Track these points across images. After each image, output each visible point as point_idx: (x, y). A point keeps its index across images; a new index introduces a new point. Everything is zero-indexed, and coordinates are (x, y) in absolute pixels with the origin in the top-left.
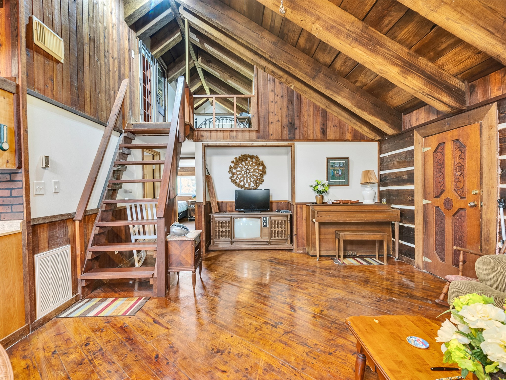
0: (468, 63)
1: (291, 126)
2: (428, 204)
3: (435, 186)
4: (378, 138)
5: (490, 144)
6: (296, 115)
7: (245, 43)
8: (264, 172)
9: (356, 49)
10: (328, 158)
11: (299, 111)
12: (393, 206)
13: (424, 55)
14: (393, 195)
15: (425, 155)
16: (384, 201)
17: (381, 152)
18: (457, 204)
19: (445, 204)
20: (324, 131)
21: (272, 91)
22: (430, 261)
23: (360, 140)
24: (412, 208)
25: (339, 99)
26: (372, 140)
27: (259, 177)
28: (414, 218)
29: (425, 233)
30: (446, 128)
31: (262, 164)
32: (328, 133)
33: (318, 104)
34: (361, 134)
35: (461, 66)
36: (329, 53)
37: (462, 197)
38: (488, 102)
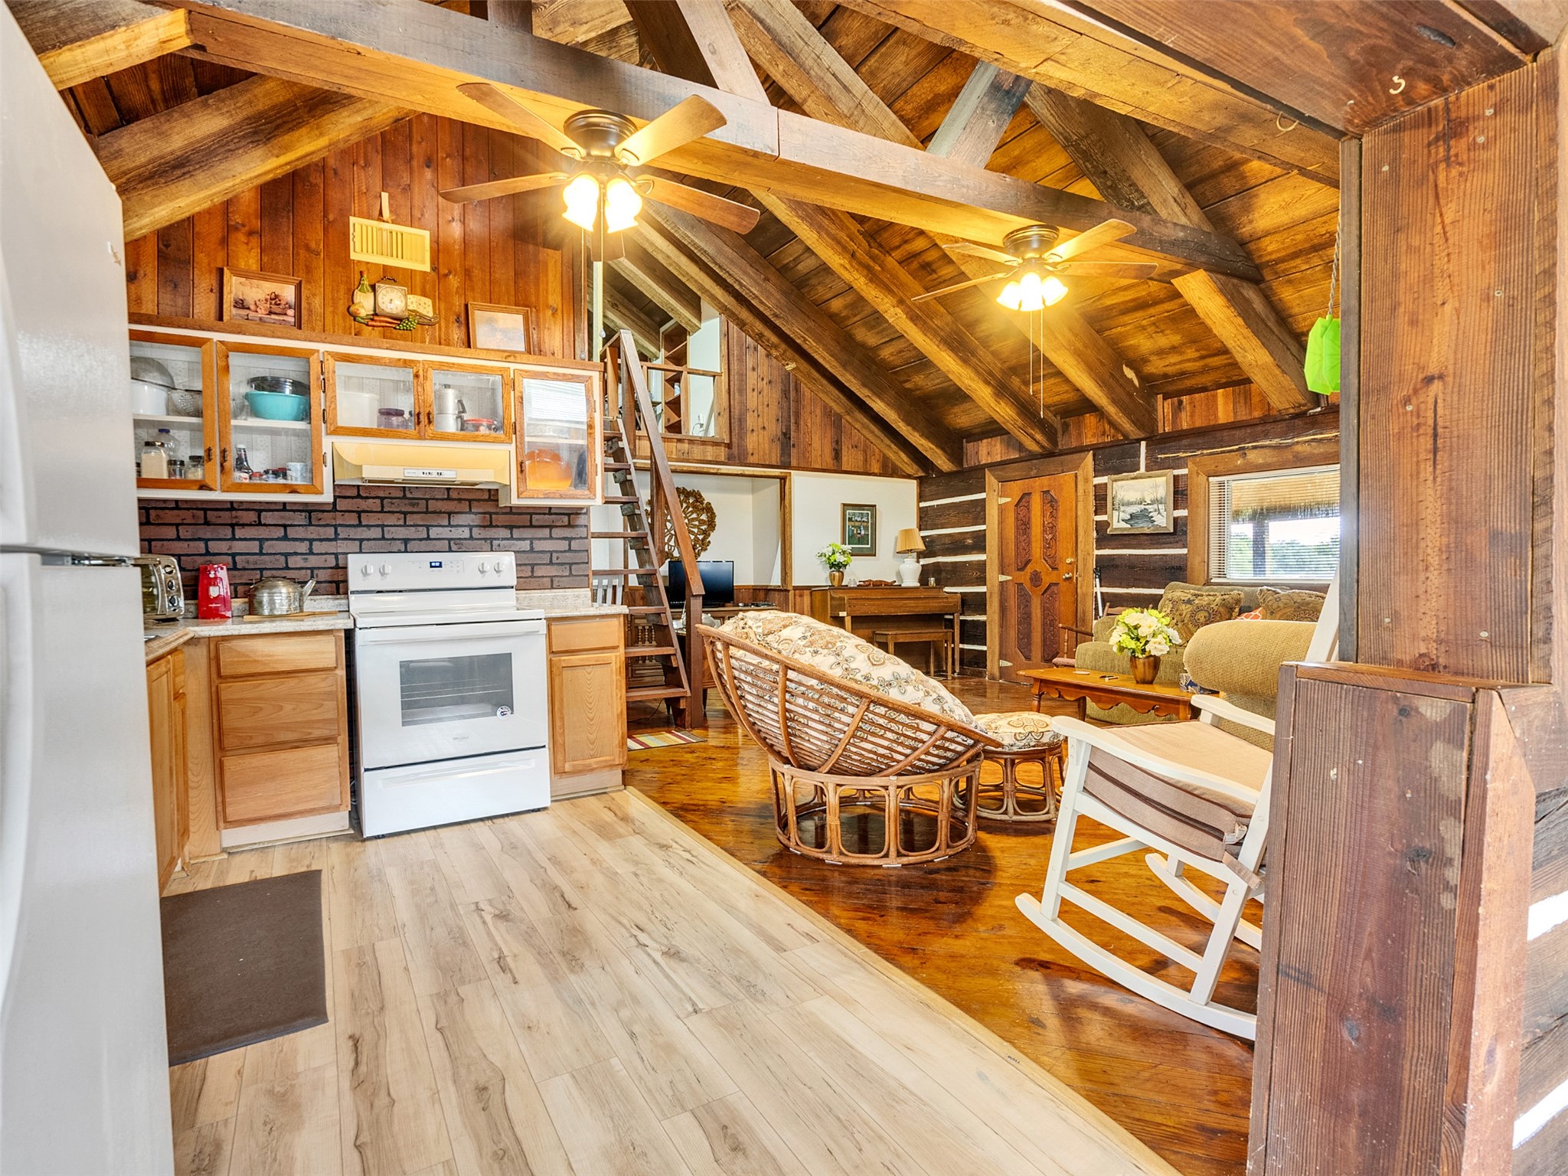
0: (1065, 397)
1: (785, 440)
2: (1006, 581)
3: (1017, 555)
4: (921, 474)
5: (1085, 500)
6: (793, 421)
7: (730, 280)
8: (711, 524)
9: (944, 354)
10: (844, 505)
11: (797, 415)
12: (947, 589)
13: (1017, 375)
14: (947, 572)
15: (1002, 509)
16: (932, 581)
17: (921, 498)
18: (1047, 580)
19: (1031, 579)
20: (837, 455)
21: (754, 369)
22: (1009, 664)
23: (891, 476)
24: (982, 589)
25: (879, 406)
26: (909, 477)
27: (701, 537)
28: (985, 605)
29: (1001, 626)
30: (1033, 473)
31: (709, 509)
32: (844, 459)
33: (832, 404)
34: (893, 463)
35: (1057, 399)
36: (878, 333)
37: (1053, 569)
38: (1082, 449)
